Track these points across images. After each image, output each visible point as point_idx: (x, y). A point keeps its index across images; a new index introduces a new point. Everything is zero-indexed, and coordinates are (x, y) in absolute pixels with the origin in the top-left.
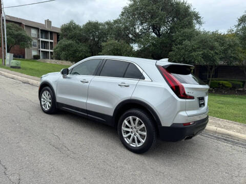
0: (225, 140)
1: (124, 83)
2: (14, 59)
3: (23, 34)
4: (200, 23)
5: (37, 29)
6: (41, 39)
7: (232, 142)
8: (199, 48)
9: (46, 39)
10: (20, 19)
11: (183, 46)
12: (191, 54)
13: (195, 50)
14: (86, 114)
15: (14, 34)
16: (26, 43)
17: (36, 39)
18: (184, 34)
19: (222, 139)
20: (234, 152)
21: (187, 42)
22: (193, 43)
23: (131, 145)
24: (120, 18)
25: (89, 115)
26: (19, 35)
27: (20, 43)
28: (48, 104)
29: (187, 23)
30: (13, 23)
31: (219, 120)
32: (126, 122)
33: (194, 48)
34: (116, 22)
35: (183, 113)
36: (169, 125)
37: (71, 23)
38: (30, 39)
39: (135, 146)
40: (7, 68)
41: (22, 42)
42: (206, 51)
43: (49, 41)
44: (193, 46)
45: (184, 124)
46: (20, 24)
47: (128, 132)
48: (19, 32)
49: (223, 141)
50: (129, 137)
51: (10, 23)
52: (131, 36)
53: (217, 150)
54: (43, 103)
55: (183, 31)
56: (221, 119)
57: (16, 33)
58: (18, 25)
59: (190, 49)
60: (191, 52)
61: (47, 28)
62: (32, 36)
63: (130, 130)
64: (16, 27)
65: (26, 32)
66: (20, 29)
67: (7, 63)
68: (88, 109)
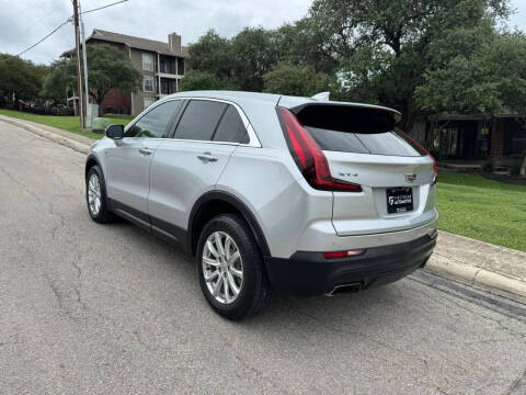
0: (493, 302)
1: (209, 154)
2: (100, 116)
3: (127, 66)
4: (502, 12)
5: (153, 53)
6: (161, 75)
7: (511, 308)
8: (491, 74)
9: (171, 73)
10: (122, 36)
11: (450, 70)
12: (468, 90)
13: (479, 80)
14: (149, 225)
15: (109, 66)
16: (130, 84)
17: (152, 74)
18: (455, 42)
19: (484, 298)
20: (503, 335)
21: (460, 61)
22: (476, 61)
23: (218, 299)
24: (309, 16)
25: (154, 227)
26: (119, 68)
27: (121, 84)
28: (98, 203)
29: (465, 14)
30: (108, 45)
31: (498, 251)
32: (209, 244)
33: (476, 73)
34: (301, 25)
35: (324, 227)
36: (287, 255)
37: (210, 34)
38: (138, 76)
39: (223, 301)
40: (85, 134)
41: (124, 83)
42: (508, 80)
43: (177, 77)
44: (475, 69)
45: (327, 255)
46: (122, 45)
47: (213, 268)
48: (120, 62)
49: (487, 304)
50: (215, 279)
51: (104, 45)
52: (334, 55)
53: (450, 327)
54: (90, 199)
55: (451, 33)
56: (505, 249)
57: (113, 64)
58: (116, 48)
59: (467, 77)
60: (468, 84)
61: (173, 52)
62: (145, 68)
63: (216, 264)
64: (114, 52)
65: (131, 62)
66: (120, 56)
67: (88, 124)
68: (151, 214)
